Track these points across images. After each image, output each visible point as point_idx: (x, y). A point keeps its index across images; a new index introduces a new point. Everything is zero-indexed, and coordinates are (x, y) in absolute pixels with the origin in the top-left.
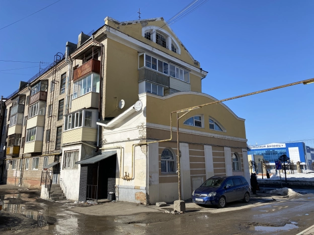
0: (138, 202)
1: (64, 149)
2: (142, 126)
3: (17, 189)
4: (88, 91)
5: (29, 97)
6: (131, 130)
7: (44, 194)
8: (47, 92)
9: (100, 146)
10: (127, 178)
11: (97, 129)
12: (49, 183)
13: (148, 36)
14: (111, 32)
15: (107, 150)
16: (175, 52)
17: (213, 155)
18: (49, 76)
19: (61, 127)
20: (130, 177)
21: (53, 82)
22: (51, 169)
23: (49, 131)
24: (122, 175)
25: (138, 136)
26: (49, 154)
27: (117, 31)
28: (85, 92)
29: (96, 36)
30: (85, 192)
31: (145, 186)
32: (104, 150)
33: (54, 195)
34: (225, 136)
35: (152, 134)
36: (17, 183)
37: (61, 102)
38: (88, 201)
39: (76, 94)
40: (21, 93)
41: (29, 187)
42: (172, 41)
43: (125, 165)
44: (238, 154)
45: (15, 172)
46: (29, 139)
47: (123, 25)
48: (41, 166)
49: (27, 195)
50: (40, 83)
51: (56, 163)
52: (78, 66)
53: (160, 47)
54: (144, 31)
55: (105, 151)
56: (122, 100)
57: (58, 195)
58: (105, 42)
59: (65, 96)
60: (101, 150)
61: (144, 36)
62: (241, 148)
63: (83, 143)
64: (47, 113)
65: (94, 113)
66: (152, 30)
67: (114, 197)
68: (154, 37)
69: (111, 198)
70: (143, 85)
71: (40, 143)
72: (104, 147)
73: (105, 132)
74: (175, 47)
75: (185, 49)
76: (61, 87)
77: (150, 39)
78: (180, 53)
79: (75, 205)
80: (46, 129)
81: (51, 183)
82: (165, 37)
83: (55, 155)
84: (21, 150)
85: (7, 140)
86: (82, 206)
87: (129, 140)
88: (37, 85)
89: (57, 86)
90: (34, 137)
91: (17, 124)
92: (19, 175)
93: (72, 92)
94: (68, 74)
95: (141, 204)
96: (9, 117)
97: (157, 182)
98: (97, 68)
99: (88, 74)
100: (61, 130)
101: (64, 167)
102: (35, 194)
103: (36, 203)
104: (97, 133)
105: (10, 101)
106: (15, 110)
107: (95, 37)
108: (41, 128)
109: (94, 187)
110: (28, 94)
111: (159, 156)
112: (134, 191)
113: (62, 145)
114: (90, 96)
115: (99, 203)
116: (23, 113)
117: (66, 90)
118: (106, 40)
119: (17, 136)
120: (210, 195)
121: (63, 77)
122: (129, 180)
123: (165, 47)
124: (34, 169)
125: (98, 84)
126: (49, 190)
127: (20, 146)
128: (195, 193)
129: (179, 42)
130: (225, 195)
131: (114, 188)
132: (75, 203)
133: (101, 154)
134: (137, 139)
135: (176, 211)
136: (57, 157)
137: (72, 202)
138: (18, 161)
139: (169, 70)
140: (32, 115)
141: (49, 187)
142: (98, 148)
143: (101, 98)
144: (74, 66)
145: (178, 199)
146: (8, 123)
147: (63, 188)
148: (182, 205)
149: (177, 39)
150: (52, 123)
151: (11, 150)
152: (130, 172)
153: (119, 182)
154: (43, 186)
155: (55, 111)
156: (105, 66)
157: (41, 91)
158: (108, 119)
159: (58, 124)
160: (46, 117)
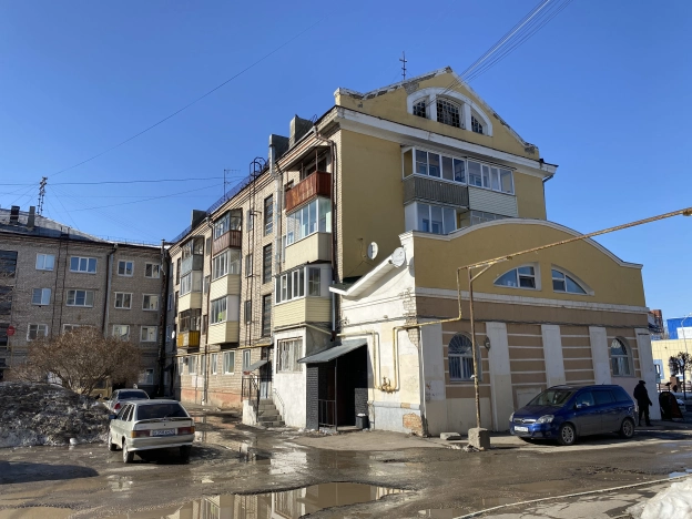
0: (408, 431)
1: (277, 337)
2: (408, 294)
3: (200, 410)
4: (312, 230)
5: (210, 240)
6: (388, 301)
7: (249, 417)
8: (241, 232)
9: (338, 329)
10: (387, 389)
11: (331, 300)
12: (255, 398)
13: (421, 111)
14: (346, 117)
15: (350, 338)
16: (481, 132)
17: (563, 345)
18: (243, 202)
19: (270, 295)
20: (393, 386)
21: (251, 213)
22: (257, 372)
23: (249, 304)
24: (378, 383)
25: (402, 312)
26: (251, 345)
27: (358, 114)
28: (306, 234)
29: (321, 127)
30: (316, 412)
31: (417, 402)
32: (344, 336)
33: (264, 419)
34: (590, 304)
35: (426, 308)
36: (199, 399)
37: (267, 249)
38: (322, 429)
39: (291, 234)
40: (195, 233)
41: (220, 405)
42: (473, 110)
43: (382, 364)
44: (625, 340)
45: (194, 378)
46: (216, 319)
47: (369, 97)
48: (239, 367)
49: (220, 419)
50: (228, 216)
51: (264, 362)
52: (292, 182)
53: (447, 128)
54: (411, 101)
55: (347, 339)
56: (373, 244)
57: (271, 419)
58: (337, 138)
59: (272, 238)
60: (339, 337)
61: (411, 111)
62: (633, 327)
63: (309, 326)
64: (243, 271)
65: (324, 270)
66: (428, 96)
67: (366, 423)
68: (432, 111)
69: (361, 424)
70: (413, 210)
71: (235, 325)
72: (346, 331)
73: (344, 304)
74: (480, 122)
75: (503, 124)
76: (265, 222)
77: (424, 116)
78: (490, 133)
79: (300, 434)
80: (244, 299)
81: (258, 396)
82: (456, 106)
83: (263, 347)
84: (203, 338)
85: (177, 320)
86: (312, 436)
87: (387, 320)
88: (224, 219)
89: (259, 220)
90: (225, 315)
91: (194, 292)
92: (201, 385)
93: (285, 232)
94: (276, 198)
95: (414, 434)
96: (178, 278)
97: (442, 397)
98: (325, 188)
99: (310, 200)
100: (270, 301)
101: (279, 368)
102: (232, 417)
103: (237, 431)
104: (331, 307)
105: (177, 247)
106: (188, 265)
107: (319, 129)
108: (236, 298)
109: (330, 404)
110: (207, 235)
111: (444, 348)
112: (401, 412)
113: (272, 329)
114: (315, 238)
115: (340, 432)
116: (202, 269)
117: (275, 228)
118: (339, 133)
119: (194, 313)
120: (542, 420)
121: (268, 204)
122: (391, 391)
123: (458, 126)
124: (227, 373)
125: (329, 216)
126: (256, 409)
127: (199, 332)
128: (515, 416)
129: (488, 112)
130: (573, 420)
131: (367, 406)
132: (300, 431)
133: (340, 344)
134: (401, 318)
135: (471, 447)
136: (266, 350)
137: (295, 429)
138: (198, 358)
139: (467, 172)
140: (218, 274)
141: (256, 405)
142: (334, 333)
143: (335, 242)
144: (285, 182)
145: (476, 426)
146: (177, 288)
147: (279, 407)
148: (484, 437)
149: (482, 106)
150: (254, 289)
151: (184, 339)
152: (391, 377)
153: (374, 395)
154: (246, 402)
155: (258, 268)
156: (340, 182)
157: (231, 231)
158: (350, 280)
159: (265, 291)
160: (243, 276)
